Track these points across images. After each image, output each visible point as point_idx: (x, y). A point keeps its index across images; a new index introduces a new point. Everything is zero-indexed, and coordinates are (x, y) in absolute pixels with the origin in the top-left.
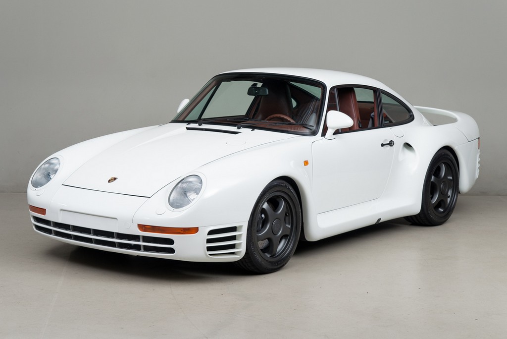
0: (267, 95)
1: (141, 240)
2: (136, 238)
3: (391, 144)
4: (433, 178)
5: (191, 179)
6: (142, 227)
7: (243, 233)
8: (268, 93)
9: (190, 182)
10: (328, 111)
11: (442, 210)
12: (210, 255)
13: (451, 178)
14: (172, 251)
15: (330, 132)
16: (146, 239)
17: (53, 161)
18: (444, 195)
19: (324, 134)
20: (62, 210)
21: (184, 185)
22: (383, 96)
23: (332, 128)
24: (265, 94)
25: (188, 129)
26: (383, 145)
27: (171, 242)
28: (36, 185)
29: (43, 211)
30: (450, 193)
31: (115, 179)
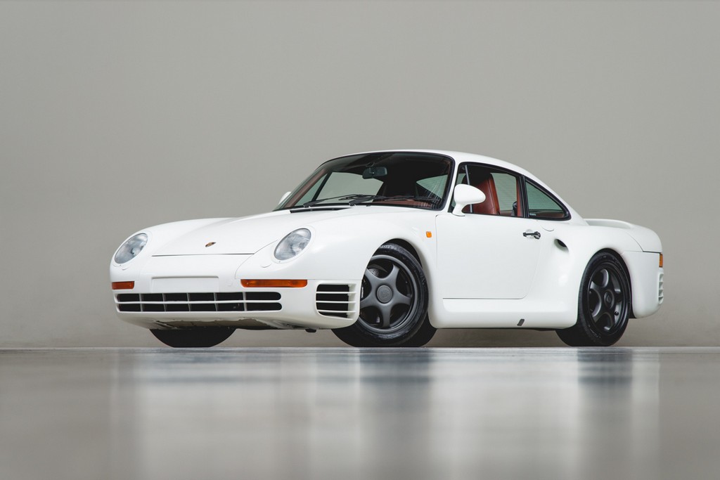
0: (386, 176)
1: (244, 297)
2: (238, 296)
3: (536, 235)
4: (592, 285)
5: (300, 233)
6: (246, 283)
7: (356, 293)
8: (386, 173)
9: (301, 236)
10: (455, 185)
11: (608, 329)
12: (320, 312)
13: (619, 290)
14: (278, 307)
15: (458, 208)
16: (250, 296)
17: (141, 237)
18: (608, 310)
19: (451, 209)
20: (154, 278)
21: (293, 238)
22: (528, 187)
23: (461, 203)
24: (383, 175)
25: (291, 212)
26: (525, 235)
27: (277, 296)
28: (120, 260)
29: (130, 285)
30: (618, 309)
31: (213, 243)
